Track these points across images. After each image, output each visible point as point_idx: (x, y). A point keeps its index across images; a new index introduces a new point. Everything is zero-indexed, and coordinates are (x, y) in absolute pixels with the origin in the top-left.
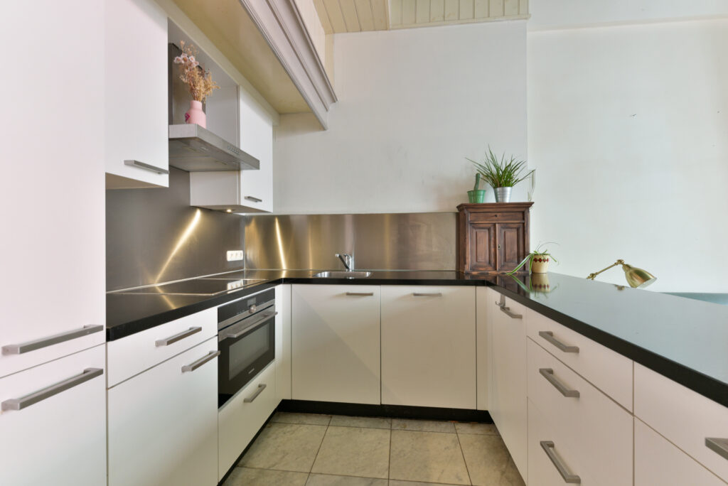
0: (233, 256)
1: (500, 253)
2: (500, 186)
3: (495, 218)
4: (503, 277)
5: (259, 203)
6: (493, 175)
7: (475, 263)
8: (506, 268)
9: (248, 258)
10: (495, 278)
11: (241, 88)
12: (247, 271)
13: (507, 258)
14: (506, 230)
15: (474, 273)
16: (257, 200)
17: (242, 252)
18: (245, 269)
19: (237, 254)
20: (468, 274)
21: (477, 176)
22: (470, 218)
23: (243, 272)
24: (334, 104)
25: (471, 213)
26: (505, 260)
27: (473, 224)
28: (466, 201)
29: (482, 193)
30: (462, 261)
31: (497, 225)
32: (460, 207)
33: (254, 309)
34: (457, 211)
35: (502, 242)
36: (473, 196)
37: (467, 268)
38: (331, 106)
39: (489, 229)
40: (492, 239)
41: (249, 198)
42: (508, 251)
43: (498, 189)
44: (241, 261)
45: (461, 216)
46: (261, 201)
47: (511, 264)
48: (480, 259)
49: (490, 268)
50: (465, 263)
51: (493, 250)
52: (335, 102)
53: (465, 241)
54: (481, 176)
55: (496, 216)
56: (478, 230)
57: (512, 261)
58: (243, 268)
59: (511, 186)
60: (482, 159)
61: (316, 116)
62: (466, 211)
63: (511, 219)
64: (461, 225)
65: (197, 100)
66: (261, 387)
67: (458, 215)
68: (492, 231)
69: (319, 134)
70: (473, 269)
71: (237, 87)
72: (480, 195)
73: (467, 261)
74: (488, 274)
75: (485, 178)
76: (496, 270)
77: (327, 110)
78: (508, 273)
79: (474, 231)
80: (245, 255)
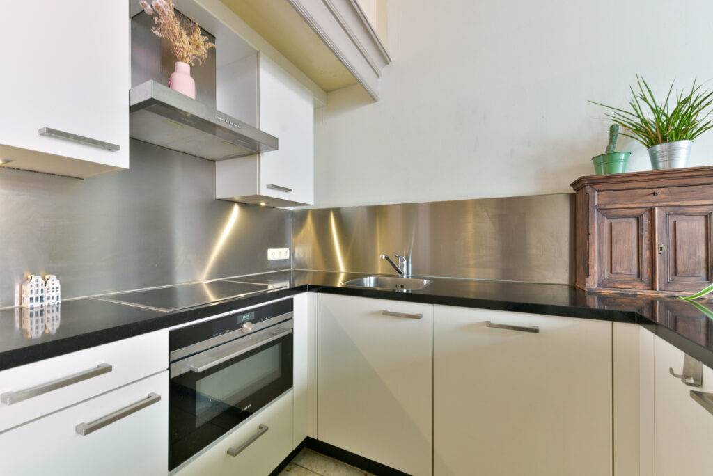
0: (275, 254)
1: (665, 261)
2: (664, 140)
3: (652, 198)
4: (670, 303)
5: (290, 193)
6: (646, 123)
7: (607, 275)
8: (677, 287)
9: (296, 256)
10: (652, 303)
11: (261, 54)
12: (294, 271)
13: (680, 268)
14: (677, 218)
15: (606, 292)
16: (287, 190)
17: (288, 250)
18: (292, 268)
19: (280, 253)
20: (592, 293)
21: (613, 130)
22: (597, 199)
23: (290, 271)
24: (387, 66)
25: (598, 191)
26: (675, 273)
27: (603, 211)
28: (591, 172)
29: (623, 156)
30: (581, 270)
31: (656, 209)
32: (579, 185)
33: (248, 327)
34: (572, 191)
35: (669, 239)
36: (605, 163)
37: (592, 283)
38: (384, 71)
39: (639, 219)
40: (646, 234)
41: (274, 187)
42: (682, 256)
43: (658, 147)
44: (287, 260)
45: (580, 199)
46: (291, 190)
47: (690, 281)
48: (617, 269)
49: (641, 286)
50: (587, 275)
51: (646, 254)
52: (387, 63)
53: (587, 237)
54: (621, 129)
55: (654, 194)
56: (613, 221)
57: (692, 275)
58: (290, 268)
59: (691, 138)
60: (622, 100)
61: (363, 86)
62: (589, 189)
63: (689, 199)
64: (580, 213)
65: (182, 61)
66: (262, 430)
67: (573, 198)
68: (646, 222)
69: (370, 108)
70: (602, 285)
71: (257, 53)
72: (619, 161)
73: (591, 271)
74: (637, 295)
75: (630, 133)
76: (653, 288)
77: (379, 77)
78: (683, 296)
79: (607, 221)
80: (292, 254)
